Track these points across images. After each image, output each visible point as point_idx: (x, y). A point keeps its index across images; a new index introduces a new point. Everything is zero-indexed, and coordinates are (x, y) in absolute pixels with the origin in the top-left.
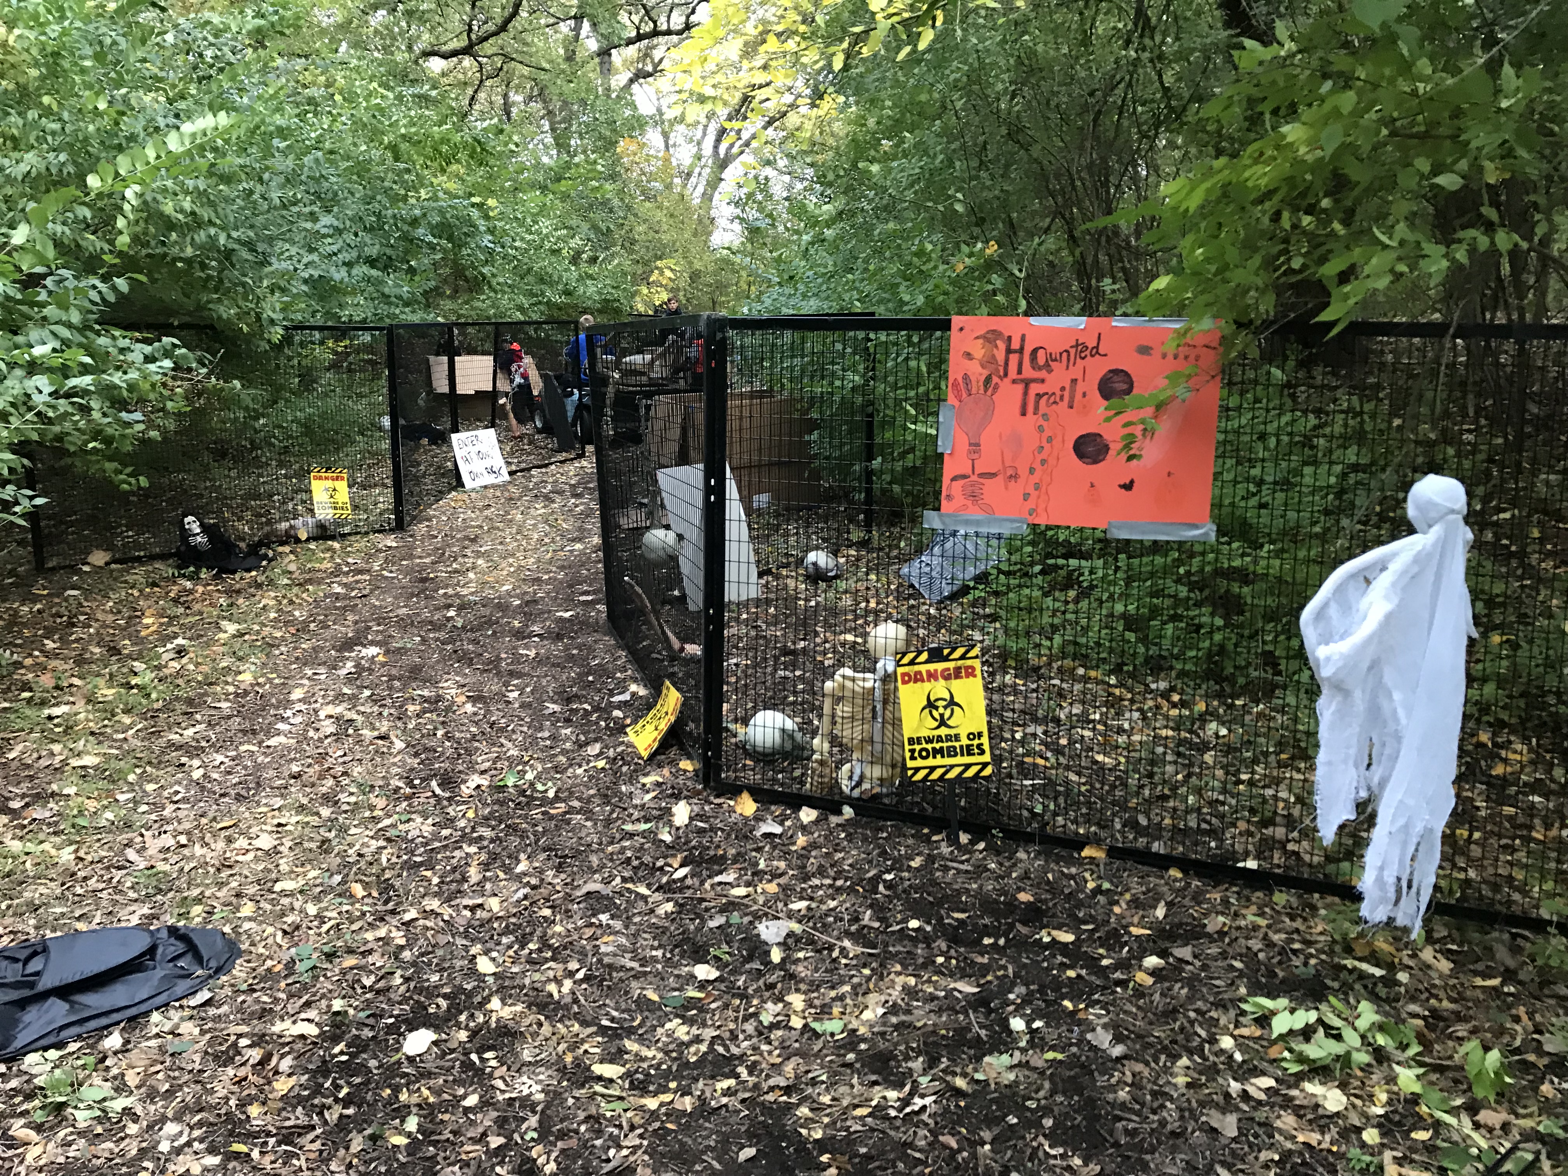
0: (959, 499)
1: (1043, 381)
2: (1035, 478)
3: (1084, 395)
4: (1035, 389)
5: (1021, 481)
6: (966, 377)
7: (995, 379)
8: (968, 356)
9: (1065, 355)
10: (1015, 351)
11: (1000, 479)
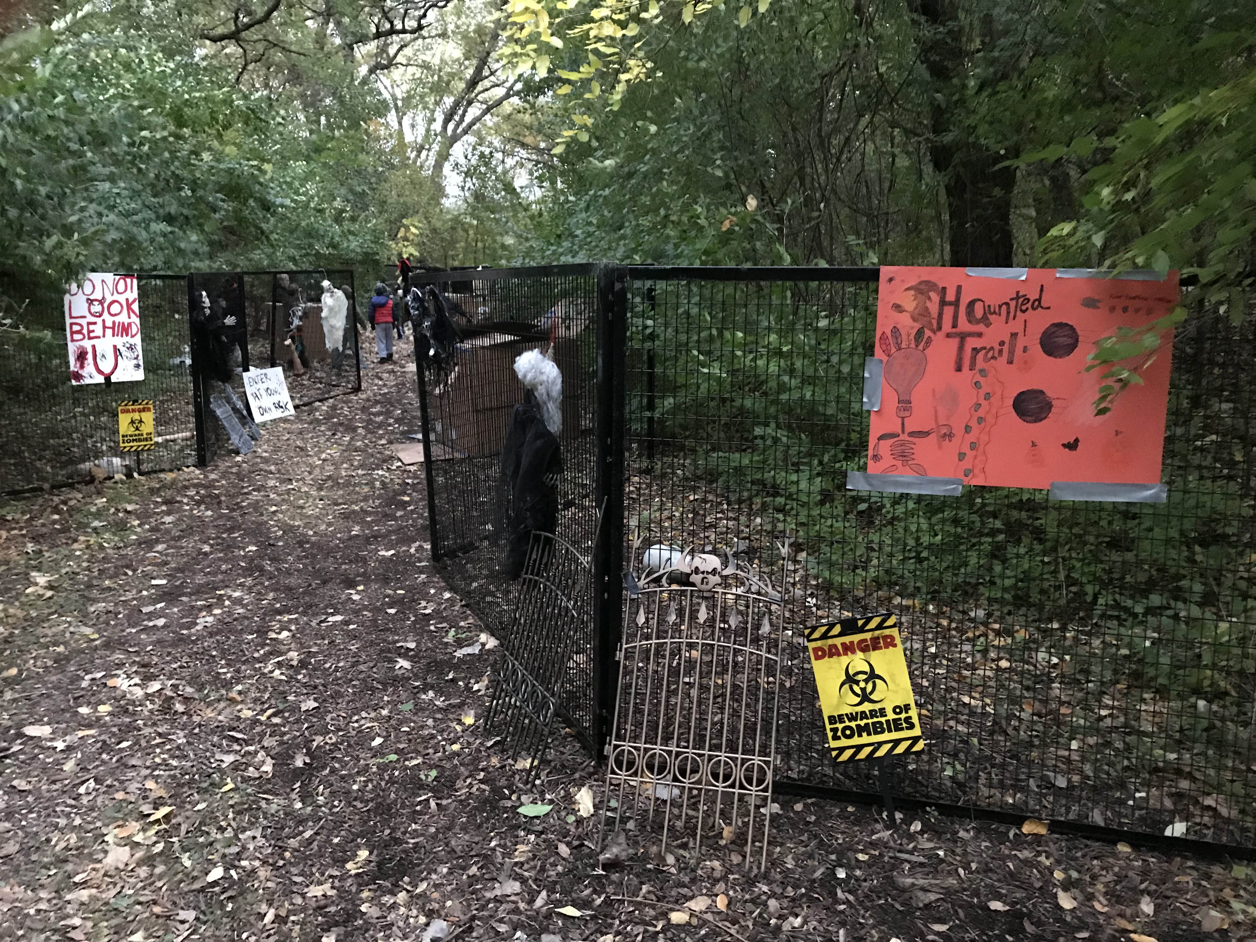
0: (887, 460)
1: (980, 335)
2: (971, 437)
3: (1025, 349)
4: (972, 343)
5: (956, 441)
6: (895, 330)
7: (928, 333)
8: (898, 308)
9: (1004, 307)
10: (950, 304)
11: (933, 437)
